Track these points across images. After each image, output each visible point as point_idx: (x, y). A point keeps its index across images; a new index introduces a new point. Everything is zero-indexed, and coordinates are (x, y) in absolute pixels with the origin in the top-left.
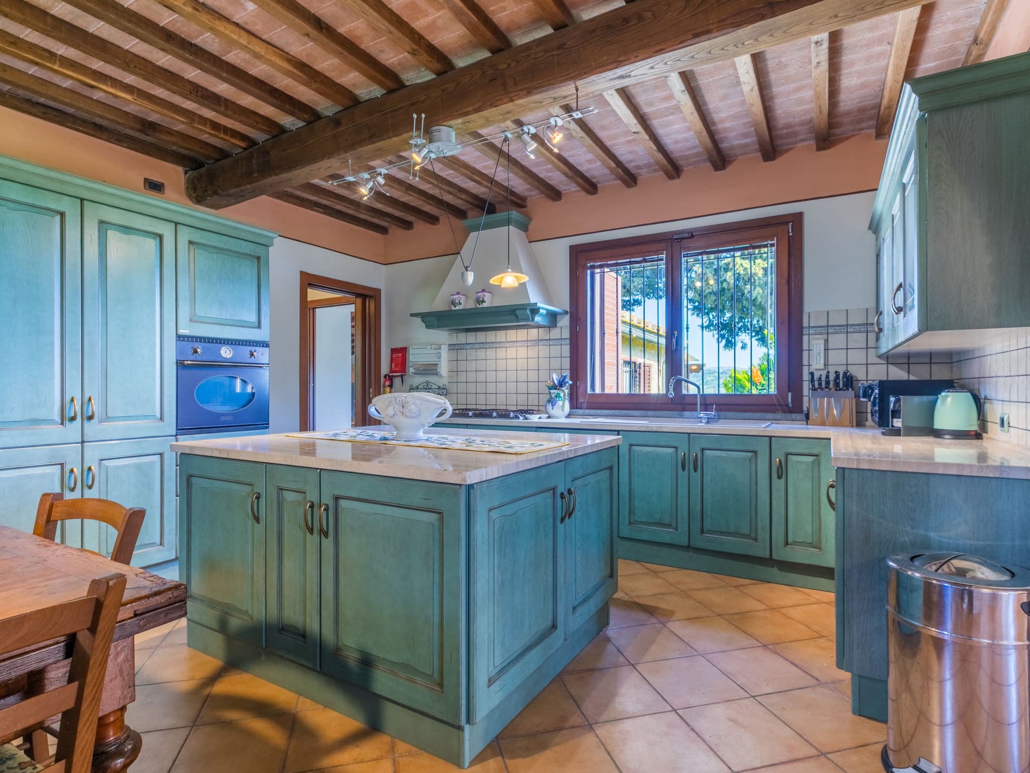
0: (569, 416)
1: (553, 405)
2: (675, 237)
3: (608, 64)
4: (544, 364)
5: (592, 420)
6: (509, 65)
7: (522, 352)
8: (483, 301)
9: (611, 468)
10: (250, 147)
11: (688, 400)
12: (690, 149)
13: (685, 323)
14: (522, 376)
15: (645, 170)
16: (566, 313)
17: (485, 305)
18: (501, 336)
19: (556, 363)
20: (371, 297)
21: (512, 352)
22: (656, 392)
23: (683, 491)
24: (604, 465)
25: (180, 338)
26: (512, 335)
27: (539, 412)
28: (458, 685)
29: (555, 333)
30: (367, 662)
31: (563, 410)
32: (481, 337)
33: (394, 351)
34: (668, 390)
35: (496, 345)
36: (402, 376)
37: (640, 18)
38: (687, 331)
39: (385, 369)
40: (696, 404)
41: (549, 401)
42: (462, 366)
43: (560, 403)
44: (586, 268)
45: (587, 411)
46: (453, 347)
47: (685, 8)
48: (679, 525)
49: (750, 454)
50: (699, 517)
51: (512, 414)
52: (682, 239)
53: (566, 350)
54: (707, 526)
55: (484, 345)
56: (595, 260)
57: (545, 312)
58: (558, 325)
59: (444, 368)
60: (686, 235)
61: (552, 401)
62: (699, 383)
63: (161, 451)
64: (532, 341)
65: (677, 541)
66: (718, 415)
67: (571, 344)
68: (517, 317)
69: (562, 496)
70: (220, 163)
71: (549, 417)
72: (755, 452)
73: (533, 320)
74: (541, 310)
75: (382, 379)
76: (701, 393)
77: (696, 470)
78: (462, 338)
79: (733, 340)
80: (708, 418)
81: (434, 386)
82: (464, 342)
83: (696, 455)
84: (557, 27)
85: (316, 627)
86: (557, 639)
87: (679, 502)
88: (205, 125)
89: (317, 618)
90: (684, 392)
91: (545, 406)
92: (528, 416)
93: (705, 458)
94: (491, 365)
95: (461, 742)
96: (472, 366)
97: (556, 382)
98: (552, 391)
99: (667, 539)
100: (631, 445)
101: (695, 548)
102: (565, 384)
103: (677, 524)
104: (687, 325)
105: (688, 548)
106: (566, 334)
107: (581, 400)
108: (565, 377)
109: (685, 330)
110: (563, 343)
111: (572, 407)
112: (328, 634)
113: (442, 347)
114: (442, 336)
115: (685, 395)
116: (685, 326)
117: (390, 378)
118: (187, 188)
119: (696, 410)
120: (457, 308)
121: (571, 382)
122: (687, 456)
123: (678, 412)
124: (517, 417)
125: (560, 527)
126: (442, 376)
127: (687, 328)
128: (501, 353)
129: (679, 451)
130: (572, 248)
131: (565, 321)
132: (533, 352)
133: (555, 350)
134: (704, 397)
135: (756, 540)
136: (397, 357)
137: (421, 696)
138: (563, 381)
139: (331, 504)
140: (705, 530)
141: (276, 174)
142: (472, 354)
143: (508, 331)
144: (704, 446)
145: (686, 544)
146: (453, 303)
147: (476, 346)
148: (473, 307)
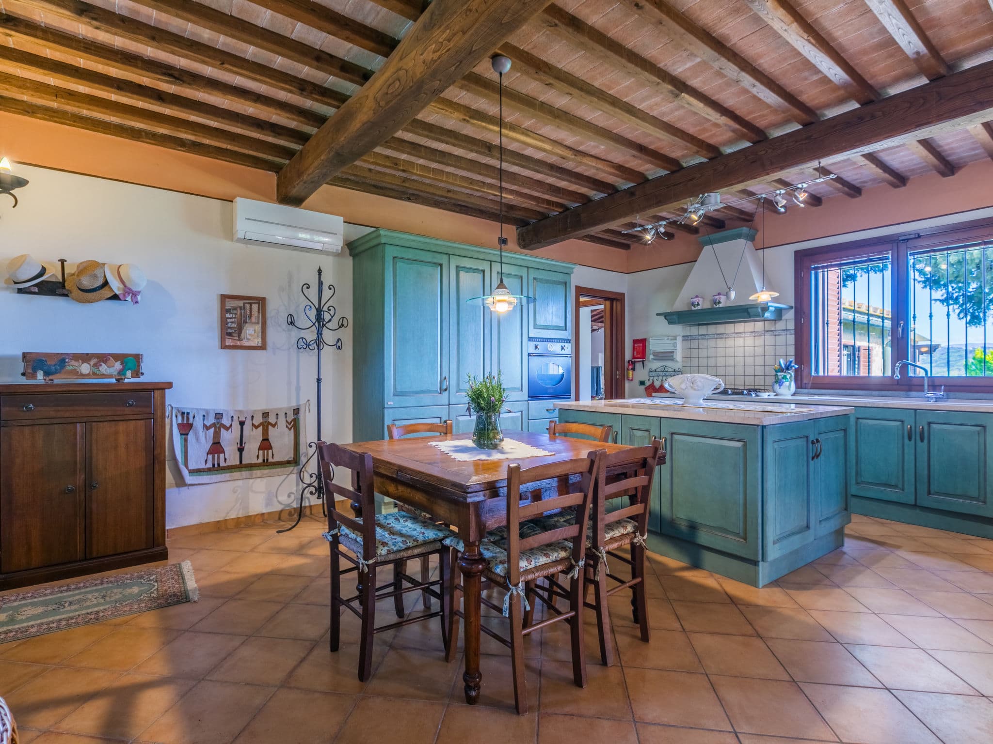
0: (794, 395)
1: (780, 385)
2: (901, 238)
3: (846, 148)
4: (770, 351)
5: (816, 397)
6: (767, 152)
7: (749, 341)
8: (719, 302)
9: (845, 430)
10: (564, 211)
11: (915, 382)
12: (915, 165)
13: (912, 313)
14: (749, 361)
15: (870, 183)
16: (791, 308)
17: (721, 305)
18: (730, 328)
19: (781, 350)
20: (617, 300)
21: (740, 342)
22: (880, 374)
23: (909, 457)
24: (841, 427)
25: (530, 339)
26: (740, 327)
27: (768, 391)
28: (757, 538)
29: (780, 325)
30: (693, 527)
31: (789, 390)
32: (712, 329)
33: (635, 342)
34: (893, 372)
35: (725, 336)
36: (643, 362)
37: (873, 117)
38: (914, 320)
39: (628, 355)
40: (923, 385)
41: (776, 382)
42: (695, 353)
43: (787, 383)
44: (810, 269)
45: (812, 391)
46: (686, 338)
47: (910, 107)
48: (906, 486)
49: (979, 428)
50: (926, 480)
51: (745, 392)
52: (908, 240)
53: (791, 339)
54: (934, 488)
55: (715, 336)
56: (818, 262)
57: (774, 309)
58: (783, 318)
59: (679, 355)
60: (913, 236)
61: (779, 382)
62: (928, 367)
63: (521, 410)
64: (759, 332)
65: (903, 500)
66: (948, 395)
67: (796, 334)
68: (749, 313)
69: (813, 442)
70: (542, 222)
71: (776, 395)
72: (984, 427)
73: (763, 316)
74: (770, 308)
75: (626, 364)
76: (929, 375)
77: (922, 440)
78: (694, 330)
79: (981, 315)
80: (936, 398)
81: (670, 370)
82: (696, 333)
83: (923, 428)
84: (805, 125)
85: (658, 507)
86: (810, 536)
87: (906, 468)
88: (543, 203)
89: (658, 502)
90: (911, 374)
91: (773, 386)
92: (758, 393)
93: (932, 431)
94: (721, 352)
95: (757, 573)
96: (703, 353)
97: (783, 366)
98: (779, 374)
99: (894, 498)
100: (858, 418)
101: (922, 507)
102: (791, 367)
103: (903, 486)
104: (914, 315)
105: (915, 506)
106: (791, 325)
107: (805, 381)
108: (791, 362)
109: (912, 319)
110: (788, 333)
111: (797, 387)
112: (666, 512)
113: (678, 338)
114: (678, 330)
115: (911, 377)
116: (912, 316)
117: (632, 363)
118: (518, 239)
119: (923, 391)
120: (696, 308)
121: (797, 366)
122: (913, 429)
123: (904, 392)
124: (749, 394)
125: (812, 463)
126: (677, 361)
127: (914, 317)
128: (730, 342)
129: (906, 424)
130: (797, 253)
131: (790, 315)
132: (759, 341)
133: (781, 339)
134: (931, 378)
135: (985, 502)
136: (639, 347)
137: (732, 544)
138: (789, 365)
139: (668, 437)
140: (932, 492)
141: (584, 229)
142: (703, 343)
143: (736, 324)
144: (931, 420)
145: (913, 503)
146: (693, 304)
147: (707, 337)
148: (709, 307)
